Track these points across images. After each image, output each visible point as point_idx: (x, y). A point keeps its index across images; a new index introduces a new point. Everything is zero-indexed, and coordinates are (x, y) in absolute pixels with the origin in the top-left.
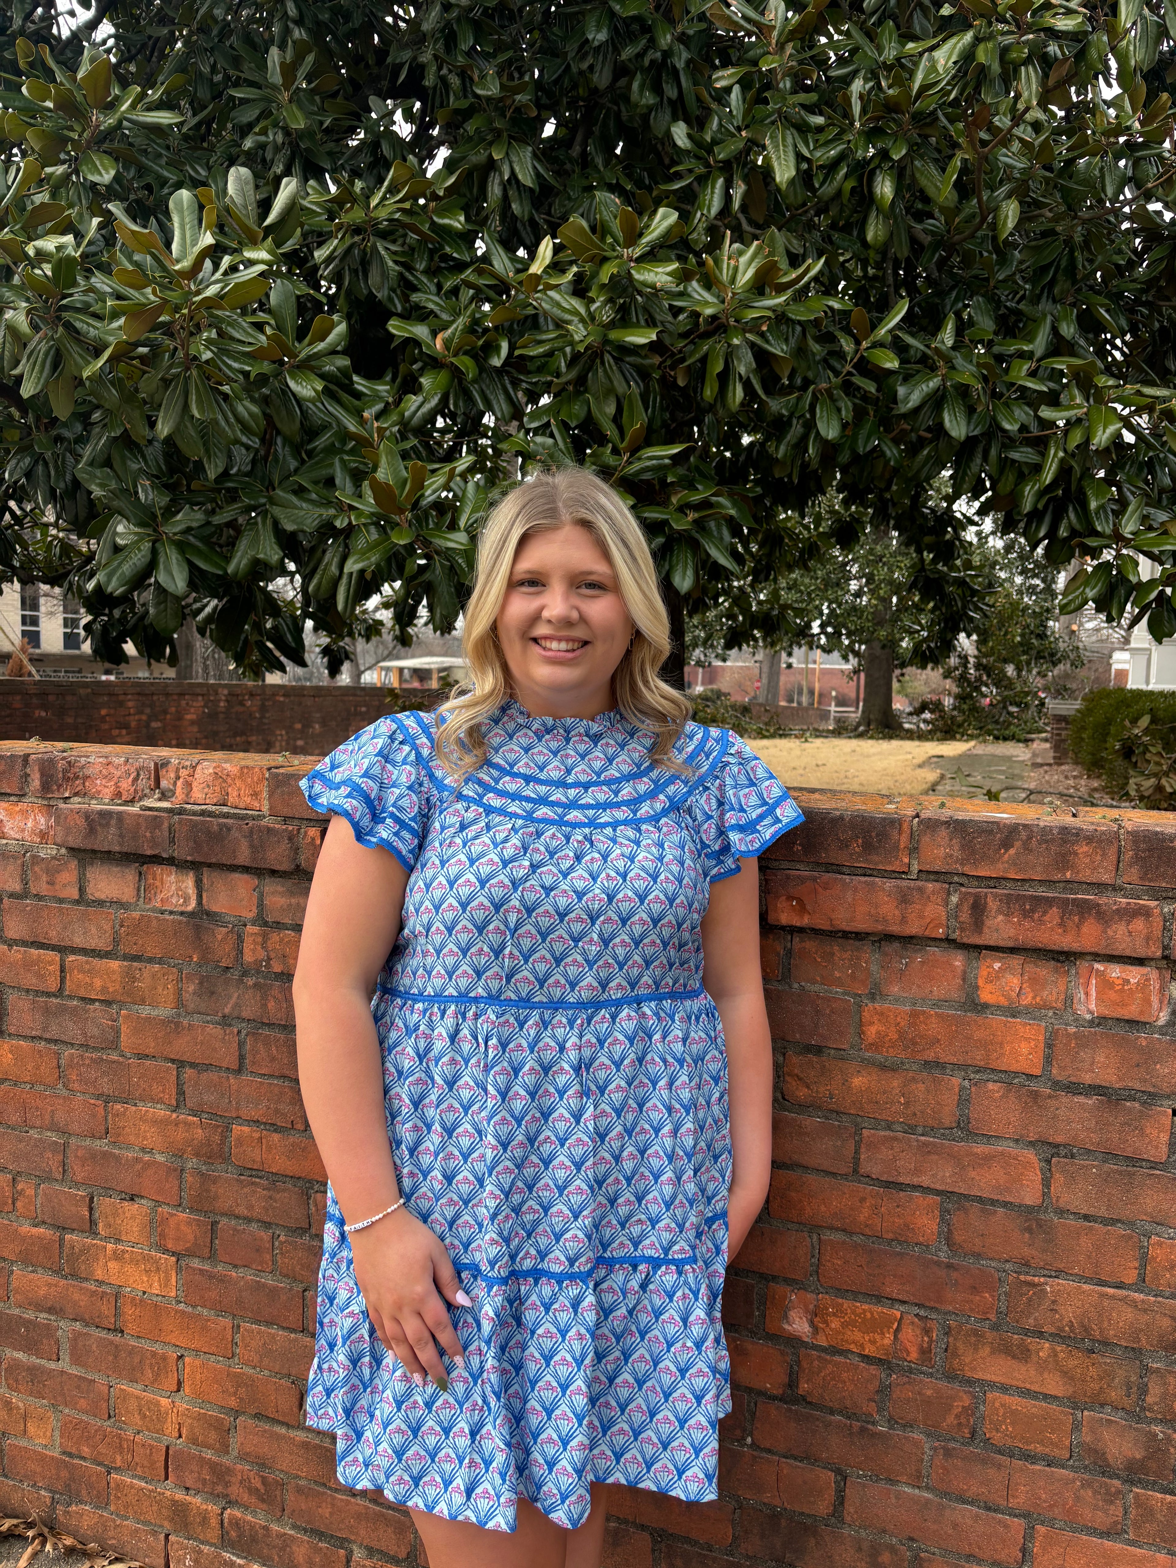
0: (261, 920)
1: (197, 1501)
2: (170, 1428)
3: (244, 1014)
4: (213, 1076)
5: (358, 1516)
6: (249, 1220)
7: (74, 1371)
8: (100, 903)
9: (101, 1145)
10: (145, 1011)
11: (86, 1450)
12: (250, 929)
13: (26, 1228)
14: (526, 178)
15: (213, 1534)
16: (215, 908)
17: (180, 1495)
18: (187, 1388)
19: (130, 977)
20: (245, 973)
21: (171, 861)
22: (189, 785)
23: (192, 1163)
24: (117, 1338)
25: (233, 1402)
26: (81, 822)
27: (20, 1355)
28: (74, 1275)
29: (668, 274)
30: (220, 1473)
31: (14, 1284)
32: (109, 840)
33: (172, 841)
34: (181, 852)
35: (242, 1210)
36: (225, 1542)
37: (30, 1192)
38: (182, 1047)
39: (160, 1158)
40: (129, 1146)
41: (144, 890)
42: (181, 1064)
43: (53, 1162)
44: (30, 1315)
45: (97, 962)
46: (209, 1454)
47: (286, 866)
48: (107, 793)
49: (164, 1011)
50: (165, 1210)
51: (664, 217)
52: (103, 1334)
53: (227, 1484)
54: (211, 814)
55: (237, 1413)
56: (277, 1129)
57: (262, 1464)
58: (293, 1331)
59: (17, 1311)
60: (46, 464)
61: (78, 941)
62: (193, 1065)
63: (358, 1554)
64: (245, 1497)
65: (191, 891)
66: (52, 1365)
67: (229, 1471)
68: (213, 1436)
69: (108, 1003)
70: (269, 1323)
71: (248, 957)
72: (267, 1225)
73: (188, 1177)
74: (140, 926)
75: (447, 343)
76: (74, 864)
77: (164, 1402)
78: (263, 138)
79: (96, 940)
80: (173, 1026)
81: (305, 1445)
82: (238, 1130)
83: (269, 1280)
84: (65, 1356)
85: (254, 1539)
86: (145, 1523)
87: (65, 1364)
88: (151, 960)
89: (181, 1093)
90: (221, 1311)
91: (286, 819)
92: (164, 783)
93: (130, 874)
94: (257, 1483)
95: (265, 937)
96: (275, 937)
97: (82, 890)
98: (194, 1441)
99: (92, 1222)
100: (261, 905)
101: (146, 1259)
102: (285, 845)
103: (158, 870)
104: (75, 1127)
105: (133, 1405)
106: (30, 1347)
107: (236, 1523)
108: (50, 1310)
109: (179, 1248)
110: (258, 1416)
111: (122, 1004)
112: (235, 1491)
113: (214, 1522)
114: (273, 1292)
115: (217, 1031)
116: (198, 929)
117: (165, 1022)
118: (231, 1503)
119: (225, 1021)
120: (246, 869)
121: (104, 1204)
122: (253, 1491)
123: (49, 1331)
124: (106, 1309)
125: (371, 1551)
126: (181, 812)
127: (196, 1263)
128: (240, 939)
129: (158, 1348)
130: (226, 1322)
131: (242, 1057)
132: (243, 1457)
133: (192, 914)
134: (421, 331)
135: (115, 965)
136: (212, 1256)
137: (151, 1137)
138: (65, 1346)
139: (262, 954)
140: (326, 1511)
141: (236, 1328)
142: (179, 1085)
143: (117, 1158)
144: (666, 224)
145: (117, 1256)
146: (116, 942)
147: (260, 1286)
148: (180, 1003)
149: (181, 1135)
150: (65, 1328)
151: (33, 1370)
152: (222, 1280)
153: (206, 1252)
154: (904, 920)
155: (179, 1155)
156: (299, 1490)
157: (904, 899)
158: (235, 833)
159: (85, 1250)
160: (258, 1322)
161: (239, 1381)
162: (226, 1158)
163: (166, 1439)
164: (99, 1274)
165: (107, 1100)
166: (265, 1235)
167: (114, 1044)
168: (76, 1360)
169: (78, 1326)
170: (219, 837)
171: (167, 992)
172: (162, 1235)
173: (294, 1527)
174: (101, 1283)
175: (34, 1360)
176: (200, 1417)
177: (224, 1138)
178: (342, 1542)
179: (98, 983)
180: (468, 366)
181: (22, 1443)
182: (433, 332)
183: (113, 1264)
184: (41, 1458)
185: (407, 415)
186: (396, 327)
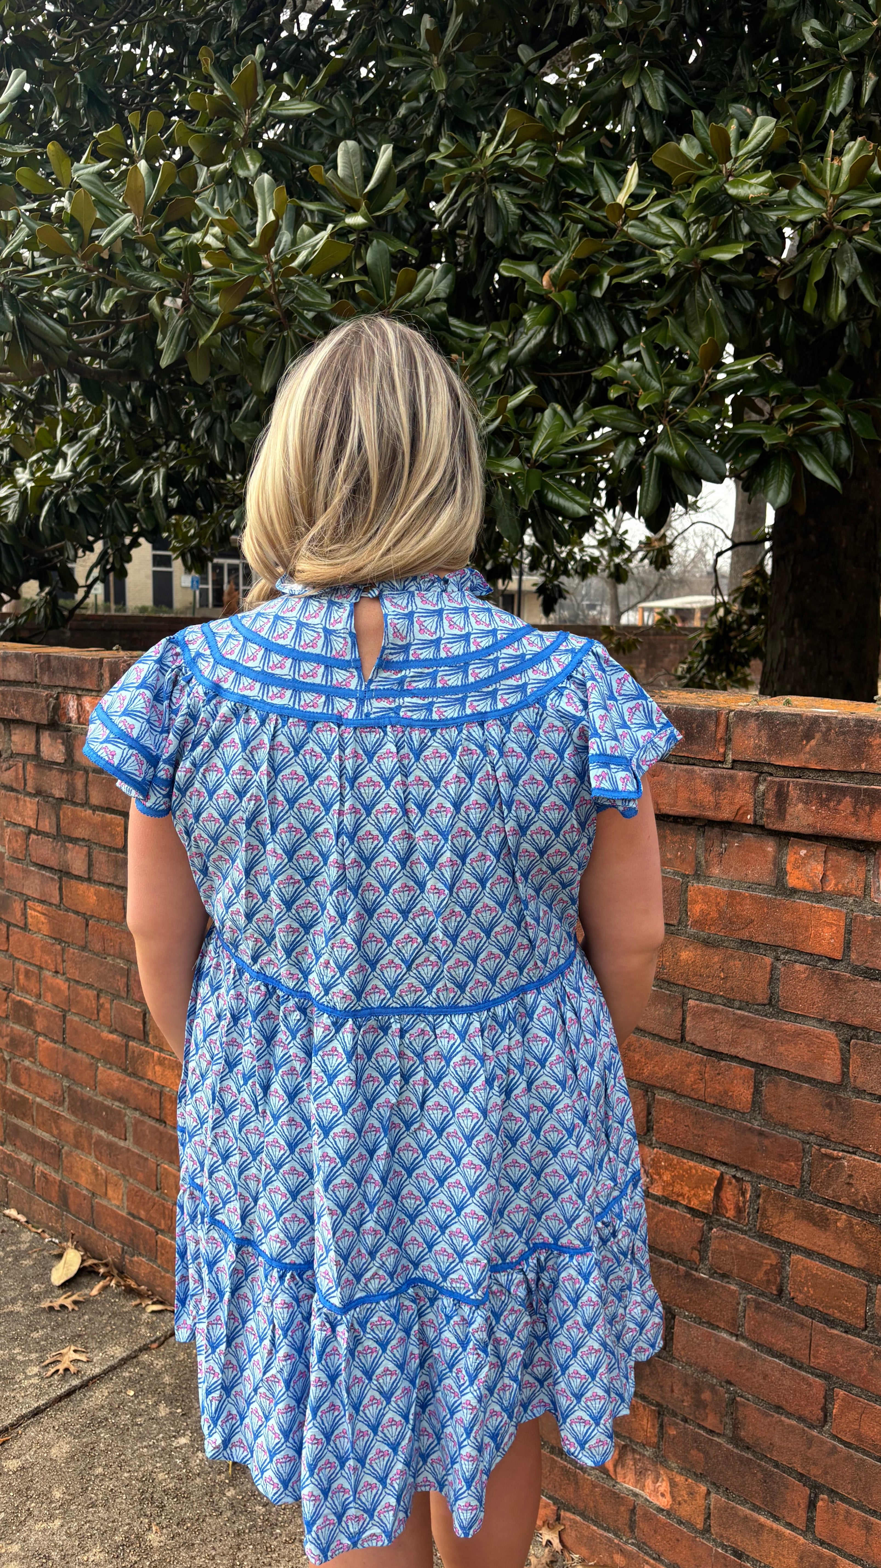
7: (136, 1150)
11: (143, 1214)
13: (105, 1034)
14: (657, 102)
24: (162, 1128)
27: (102, 1133)
28: (134, 1074)
29: (762, 184)
31: (99, 1077)
37: (107, 1006)
44: (108, 1102)
51: (763, 125)
52: (152, 1123)
59: (100, 1099)
60: (222, 422)
66: (122, 1143)
75: (553, 280)
78: (414, 104)
84: (130, 1138)
87: (129, 1144)
99: (145, 1034)
106: (109, 1127)
108: (120, 1100)
123: (119, 1115)
124: (154, 1102)
134: (530, 270)
138: (130, 1130)
144: (762, 133)
145: (161, 1062)
150: (130, 1116)
151: (110, 1145)
154: (717, 806)
157: (718, 786)
159: (141, 1055)
164: (150, 1075)
168: (137, 1142)
169: (137, 1114)
174: (151, 1082)
175: (111, 1138)
180: (566, 300)
181: (104, 1202)
182: (542, 271)
183: (158, 1068)
184: (116, 1216)
185: (512, 352)
186: (506, 269)
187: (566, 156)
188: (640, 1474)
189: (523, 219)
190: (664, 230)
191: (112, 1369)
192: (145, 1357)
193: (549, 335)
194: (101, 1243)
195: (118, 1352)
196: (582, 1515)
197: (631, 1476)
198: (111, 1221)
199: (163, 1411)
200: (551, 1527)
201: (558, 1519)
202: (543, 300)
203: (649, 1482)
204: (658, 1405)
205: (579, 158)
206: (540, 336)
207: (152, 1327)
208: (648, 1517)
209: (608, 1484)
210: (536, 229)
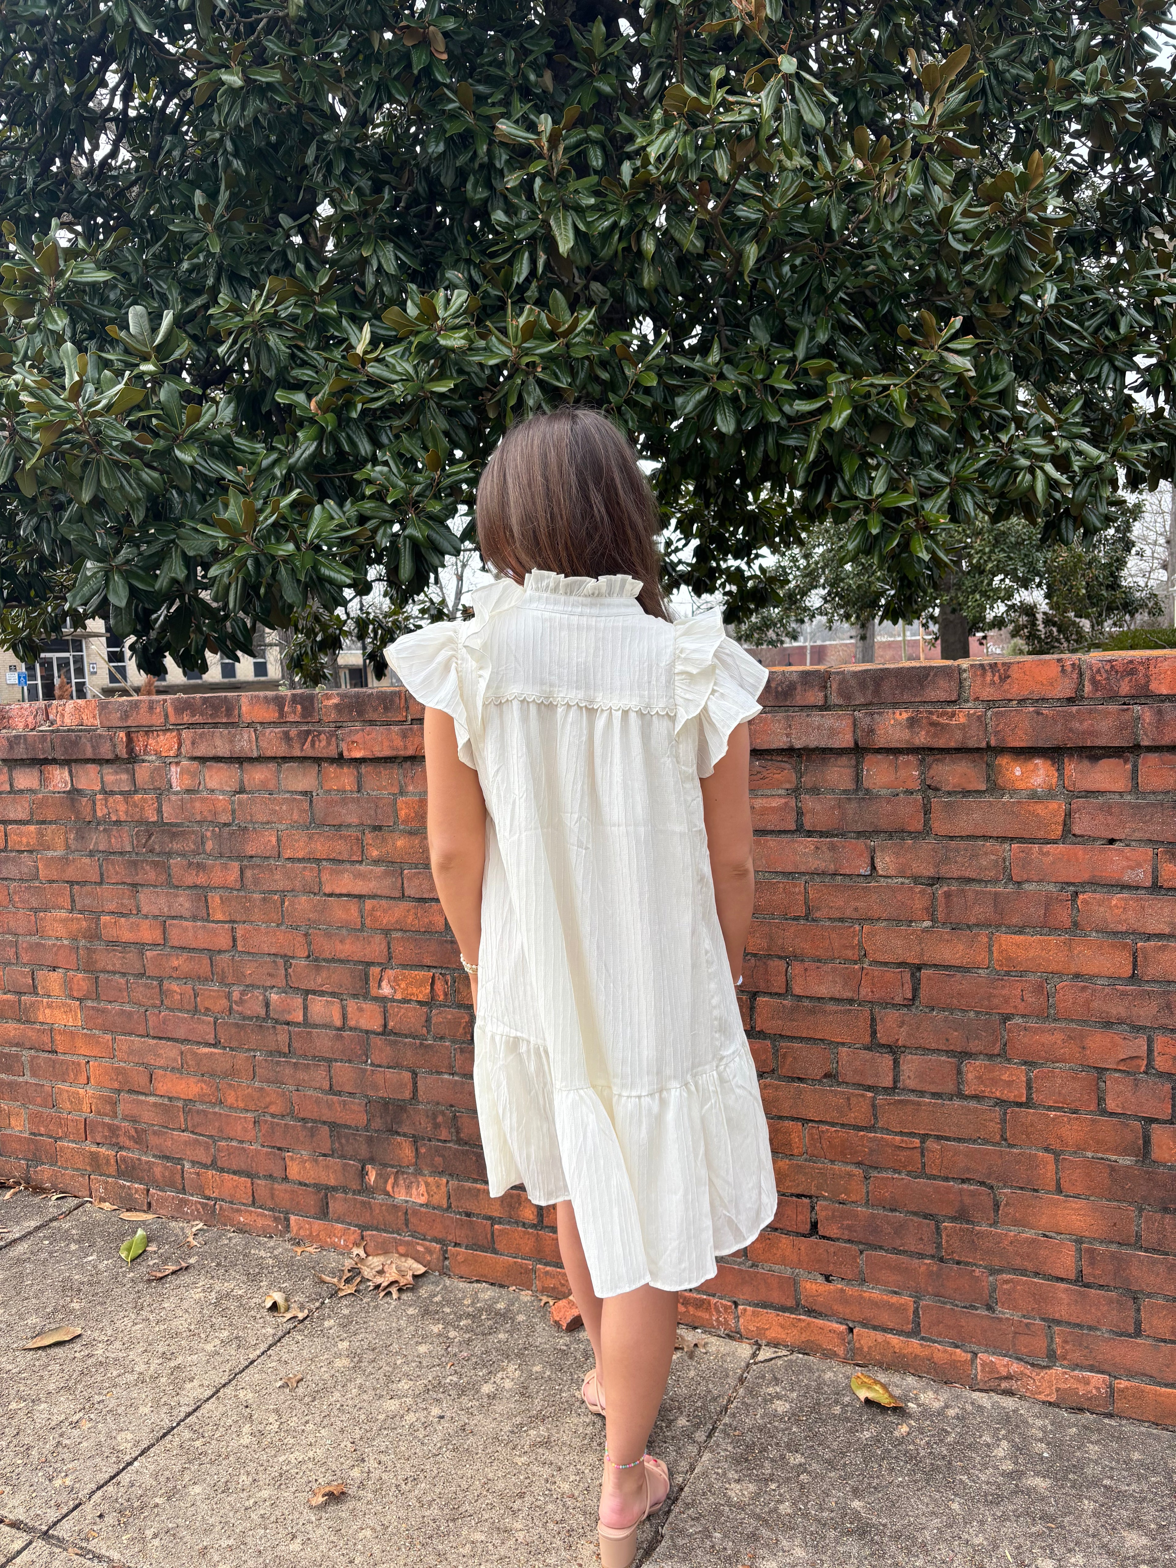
0: (104, 791)
1: (103, 1150)
2: (86, 1108)
3: (101, 848)
4: (88, 888)
5: (186, 1143)
6: (114, 973)
7: (33, 1081)
8: (21, 791)
9: (35, 939)
10: (50, 854)
11: (43, 1130)
12: (99, 797)
14: (391, 267)
15: (112, 1170)
16: (80, 787)
17: (94, 1148)
18: (92, 1081)
19: (41, 834)
20: (98, 824)
21: (54, 761)
22: (63, 715)
23: (82, 942)
24: (54, 1057)
25: (116, 1085)
26: (5, 743)
27: (3, 1076)
28: (28, 1021)
29: (463, 338)
30: (113, 1130)
32: (20, 752)
33: (53, 748)
34: (59, 755)
35: (110, 968)
36: (120, 1174)
38: (71, 873)
39: (66, 942)
40: (49, 937)
41: (44, 780)
42: (71, 883)
43: (11, 952)
44: (7, 1050)
45: (22, 827)
46: (107, 1120)
47: (110, 756)
48: (21, 726)
49: (59, 853)
50: (71, 973)
51: (460, 296)
52: (46, 1055)
53: (118, 1136)
54: (73, 731)
55: (119, 1091)
56: (123, 915)
57: (134, 1120)
58: (142, 1036)
61: (12, 816)
62: (78, 883)
63: (187, 1166)
64: (128, 1143)
65: (68, 779)
66: (21, 1079)
67: (118, 1128)
68: (108, 1107)
69: (31, 852)
70: (130, 1034)
71: (99, 814)
72: (124, 974)
73: (81, 952)
74: (42, 803)
75: (319, 405)
76: (5, 769)
77: (81, 1091)
78: (195, 261)
79: (22, 815)
80: (64, 861)
81: (155, 1104)
82: (105, 919)
83: (127, 1008)
84: (28, 1073)
85: (134, 1168)
86: (78, 1169)
87: (27, 1078)
88: (50, 823)
89: (73, 901)
90: (106, 1030)
91: (109, 728)
92: (51, 717)
93: (35, 772)
94: (133, 1132)
95: (106, 800)
96: (111, 800)
97: (11, 785)
98: (99, 1113)
99: (35, 987)
100: (102, 782)
101: (64, 1005)
102: (108, 744)
103: (50, 768)
104: (20, 931)
105: (65, 1095)
106: (8, 1070)
107: (124, 1159)
108: (17, 1045)
109: (80, 995)
110: (130, 1091)
111: (38, 851)
112: (123, 1140)
113: (112, 1161)
114: (130, 1014)
115: (87, 860)
116: (72, 800)
117: (61, 859)
118: (121, 1148)
119: (91, 854)
120: (93, 761)
121: (40, 975)
122: (131, 1138)
123: (17, 1057)
124: (46, 1039)
125: (194, 1163)
126: (58, 731)
127: (89, 1003)
128: (94, 803)
129: (75, 1058)
130: (109, 1037)
131: (102, 875)
132: (124, 1119)
133: (69, 792)
134: (300, 397)
135: (32, 828)
136: (98, 998)
137: (61, 931)
138: (27, 1066)
139: (106, 811)
140: (169, 1143)
141: (114, 1040)
142: (72, 896)
143: (44, 945)
144: (461, 300)
145: (49, 1006)
146: (32, 814)
147: (123, 1012)
148: (68, 847)
149: (75, 926)
150: (26, 1055)
151: (10, 1084)
152: (104, 1011)
153: (94, 996)
154: (406, 748)
155: (75, 939)
156: (155, 1133)
157: (404, 736)
158: (84, 740)
159: (32, 1004)
160: (124, 1034)
161: (119, 1071)
162: (99, 938)
163: (84, 1115)
164: (41, 1018)
165: (36, 910)
166: (122, 981)
167: (36, 877)
168: (34, 1074)
169: (33, 1052)
170: (75, 743)
171: (59, 841)
172: (71, 989)
173: (154, 1156)
174: (42, 1023)
175: (11, 1077)
176: (101, 1097)
177: (97, 925)
178: (179, 1161)
179: (24, 840)
180: (329, 421)
181: (9, 1132)
182: (309, 397)
183: (47, 1011)
184: (19, 1139)
185: (292, 461)
186: (281, 397)
187: (323, 307)
188: (408, 1187)
189: (293, 356)
190: (399, 369)
191: (30, 1233)
192: (55, 1224)
193: (319, 446)
194: (8, 1167)
195: (33, 1224)
196: (377, 1229)
197: (403, 1191)
198: (14, 1145)
199: (73, 1247)
200: (357, 1245)
201: (363, 1238)
202: (312, 421)
203: (414, 1191)
204: (414, 1136)
205: (332, 310)
206: (312, 448)
207: (59, 1207)
208: (415, 1213)
209: (390, 1201)
210: (304, 364)
